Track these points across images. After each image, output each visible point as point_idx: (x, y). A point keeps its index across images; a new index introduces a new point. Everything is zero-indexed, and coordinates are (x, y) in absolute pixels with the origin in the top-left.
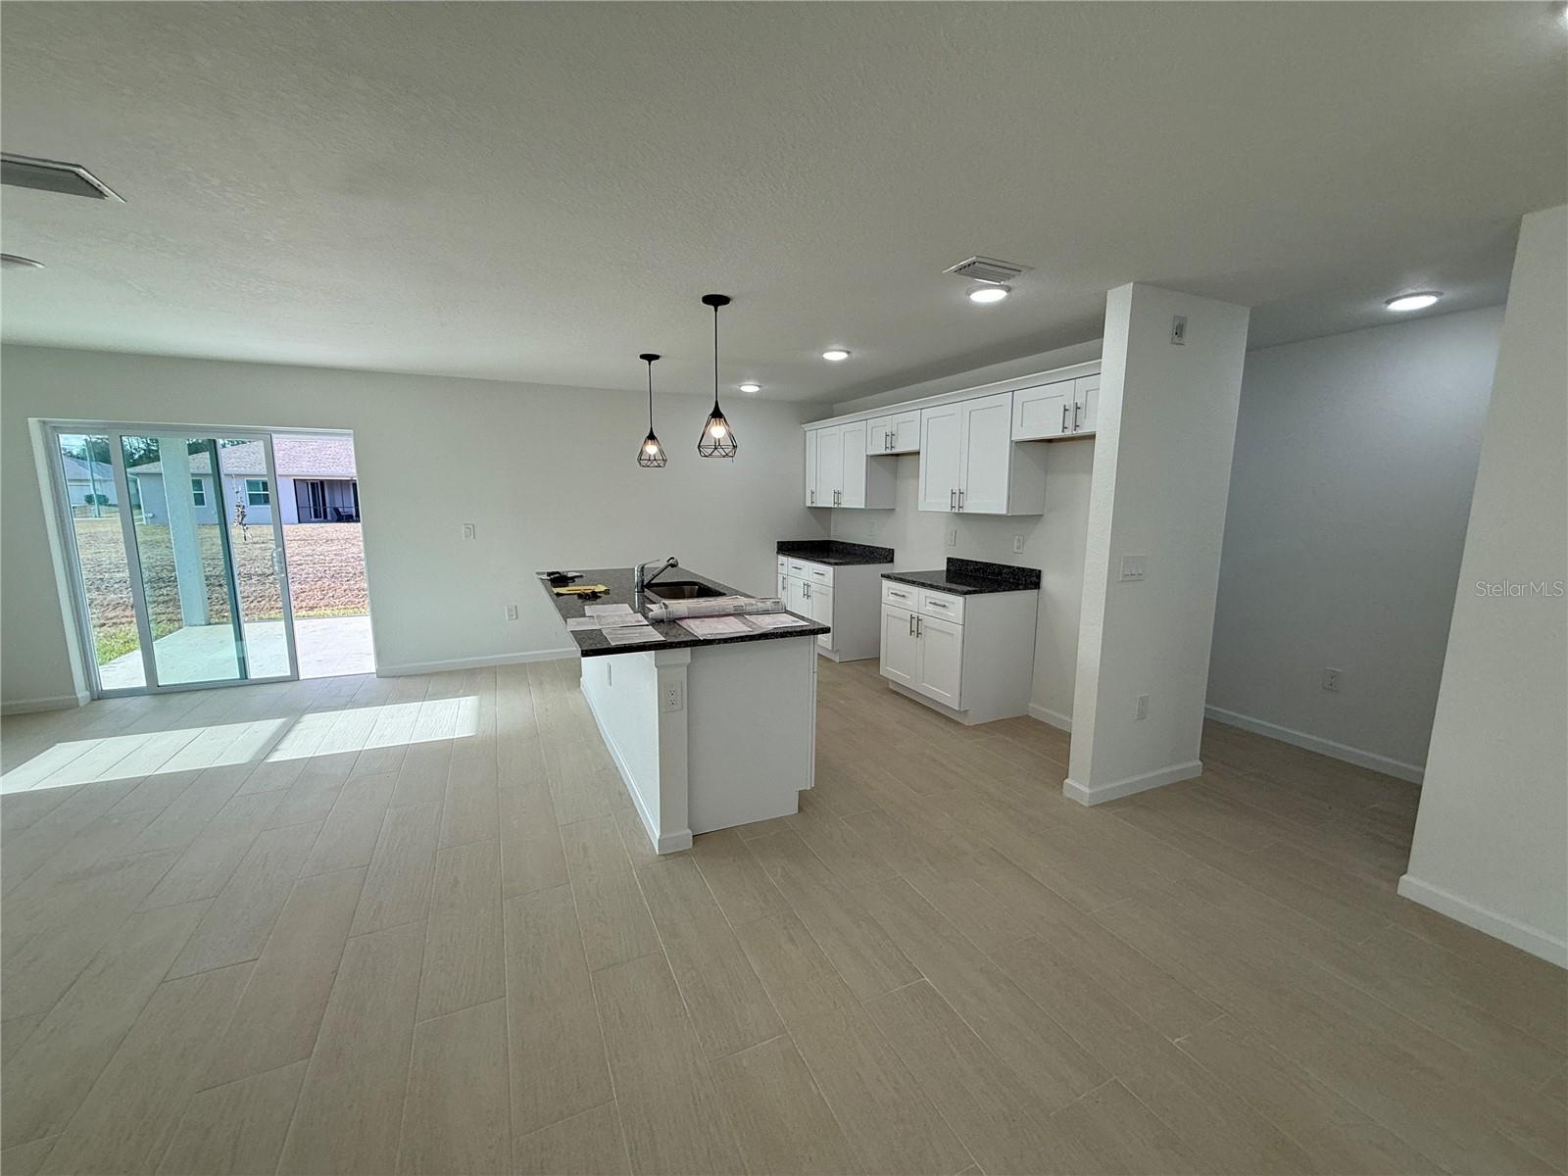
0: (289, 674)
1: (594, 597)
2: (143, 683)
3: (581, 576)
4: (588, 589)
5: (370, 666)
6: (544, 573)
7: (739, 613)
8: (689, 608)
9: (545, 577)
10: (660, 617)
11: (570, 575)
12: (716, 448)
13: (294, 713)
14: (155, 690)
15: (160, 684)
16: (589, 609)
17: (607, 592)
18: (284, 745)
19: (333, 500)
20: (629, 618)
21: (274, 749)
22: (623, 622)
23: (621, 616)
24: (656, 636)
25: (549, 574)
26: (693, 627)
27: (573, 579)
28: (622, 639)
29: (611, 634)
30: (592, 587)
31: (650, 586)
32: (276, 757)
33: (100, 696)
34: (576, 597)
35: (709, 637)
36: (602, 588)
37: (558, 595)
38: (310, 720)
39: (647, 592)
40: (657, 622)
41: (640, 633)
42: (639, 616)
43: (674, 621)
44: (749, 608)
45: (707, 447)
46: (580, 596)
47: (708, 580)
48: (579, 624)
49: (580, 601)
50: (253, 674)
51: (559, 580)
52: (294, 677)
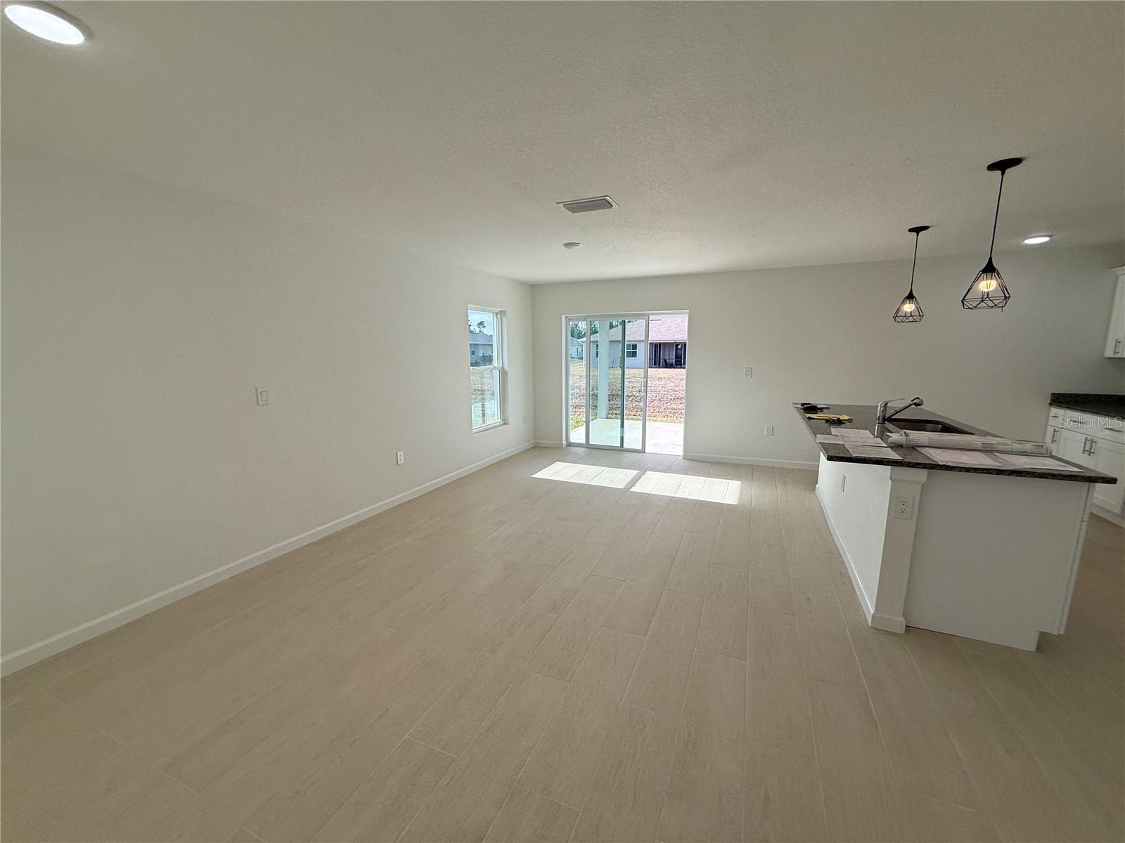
0: (641, 448)
1: (839, 422)
2: (583, 441)
3: (828, 408)
4: (834, 417)
5: (679, 452)
6: (798, 404)
7: (987, 450)
8: (930, 439)
9: (800, 406)
10: (900, 443)
11: (819, 406)
12: (982, 301)
13: (643, 469)
14: (588, 446)
15: (590, 443)
16: (834, 430)
17: (850, 421)
18: (638, 484)
19: (664, 355)
20: (869, 440)
21: (633, 485)
22: (863, 442)
23: (862, 438)
24: (894, 456)
25: (803, 405)
26: (933, 454)
27: (821, 409)
28: (862, 453)
29: (853, 449)
30: (838, 416)
31: (890, 420)
32: (633, 489)
33: (570, 445)
34: (824, 421)
35: (950, 464)
36: (847, 418)
37: (810, 418)
38: (649, 473)
39: (888, 425)
40: (897, 447)
41: (879, 451)
42: (879, 440)
43: (913, 448)
44: (1001, 447)
45: (973, 300)
46: (827, 421)
47: (954, 421)
48: (825, 439)
49: (827, 424)
50: (626, 446)
51: (810, 409)
52: (643, 451)
